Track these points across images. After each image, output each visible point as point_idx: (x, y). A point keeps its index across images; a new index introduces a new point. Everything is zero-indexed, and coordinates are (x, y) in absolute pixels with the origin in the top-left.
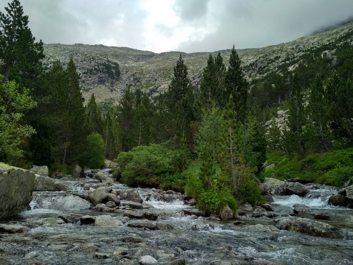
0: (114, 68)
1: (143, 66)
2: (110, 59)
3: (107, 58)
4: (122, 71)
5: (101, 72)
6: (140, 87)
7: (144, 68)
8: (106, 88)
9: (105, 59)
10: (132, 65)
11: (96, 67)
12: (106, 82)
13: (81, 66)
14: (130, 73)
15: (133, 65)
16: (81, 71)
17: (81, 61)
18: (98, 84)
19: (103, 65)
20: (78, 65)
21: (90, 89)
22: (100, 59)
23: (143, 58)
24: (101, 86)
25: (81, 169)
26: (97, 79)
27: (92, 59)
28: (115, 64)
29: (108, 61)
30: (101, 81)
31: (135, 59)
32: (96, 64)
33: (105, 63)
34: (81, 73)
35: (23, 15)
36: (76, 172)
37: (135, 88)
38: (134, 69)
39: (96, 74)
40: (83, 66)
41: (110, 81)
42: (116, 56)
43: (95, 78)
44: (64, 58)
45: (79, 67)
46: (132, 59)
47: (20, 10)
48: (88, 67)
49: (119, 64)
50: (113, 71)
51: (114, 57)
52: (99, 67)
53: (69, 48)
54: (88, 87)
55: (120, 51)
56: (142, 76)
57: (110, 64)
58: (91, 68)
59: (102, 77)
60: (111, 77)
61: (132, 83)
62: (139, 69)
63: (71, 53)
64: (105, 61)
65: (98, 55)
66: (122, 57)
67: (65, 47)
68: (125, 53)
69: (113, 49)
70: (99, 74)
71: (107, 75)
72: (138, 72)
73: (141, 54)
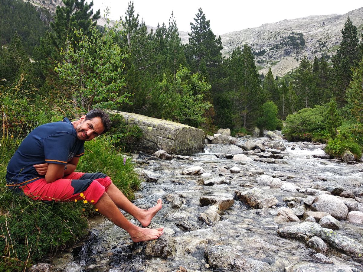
0: (298, 38)
1: (328, 30)
2: (294, 31)
3: (292, 31)
4: (307, 40)
5: (286, 45)
6: (326, 52)
7: (329, 31)
8: (292, 59)
9: (289, 32)
10: (316, 31)
11: (282, 41)
12: (292, 53)
13: (268, 44)
14: (315, 40)
15: (318, 31)
16: (269, 47)
17: (268, 39)
18: (284, 56)
19: (288, 38)
20: (266, 43)
21: (277, 62)
22: (285, 33)
23: (329, 22)
24: (287, 57)
25: (260, 131)
26: (283, 52)
27: (277, 35)
28: (299, 34)
29: (293, 33)
30: (287, 53)
31: (319, 25)
32: (282, 39)
33: (290, 36)
34: (268, 49)
35: (206, 21)
36: (255, 133)
37: (321, 54)
38: (320, 35)
39: (281, 48)
40: (270, 43)
41: (295, 51)
42: (301, 26)
43: (281, 52)
44: (253, 39)
45: (266, 45)
46: (316, 26)
47: (204, 18)
48: (274, 43)
49: (304, 33)
50: (298, 41)
51: (299, 28)
52: (284, 41)
53: (257, 30)
54: (275, 61)
55: (304, 21)
56: (328, 40)
57: (294, 35)
58: (277, 44)
59: (288, 50)
60: (296, 48)
61: (318, 49)
62: (324, 34)
63: (259, 34)
64: (290, 34)
65: (282, 30)
66: (306, 27)
67: (253, 30)
68: (309, 21)
69: (297, 20)
70: (285, 47)
71: (292, 46)
72: (323, 37)
73: (326, 18)
